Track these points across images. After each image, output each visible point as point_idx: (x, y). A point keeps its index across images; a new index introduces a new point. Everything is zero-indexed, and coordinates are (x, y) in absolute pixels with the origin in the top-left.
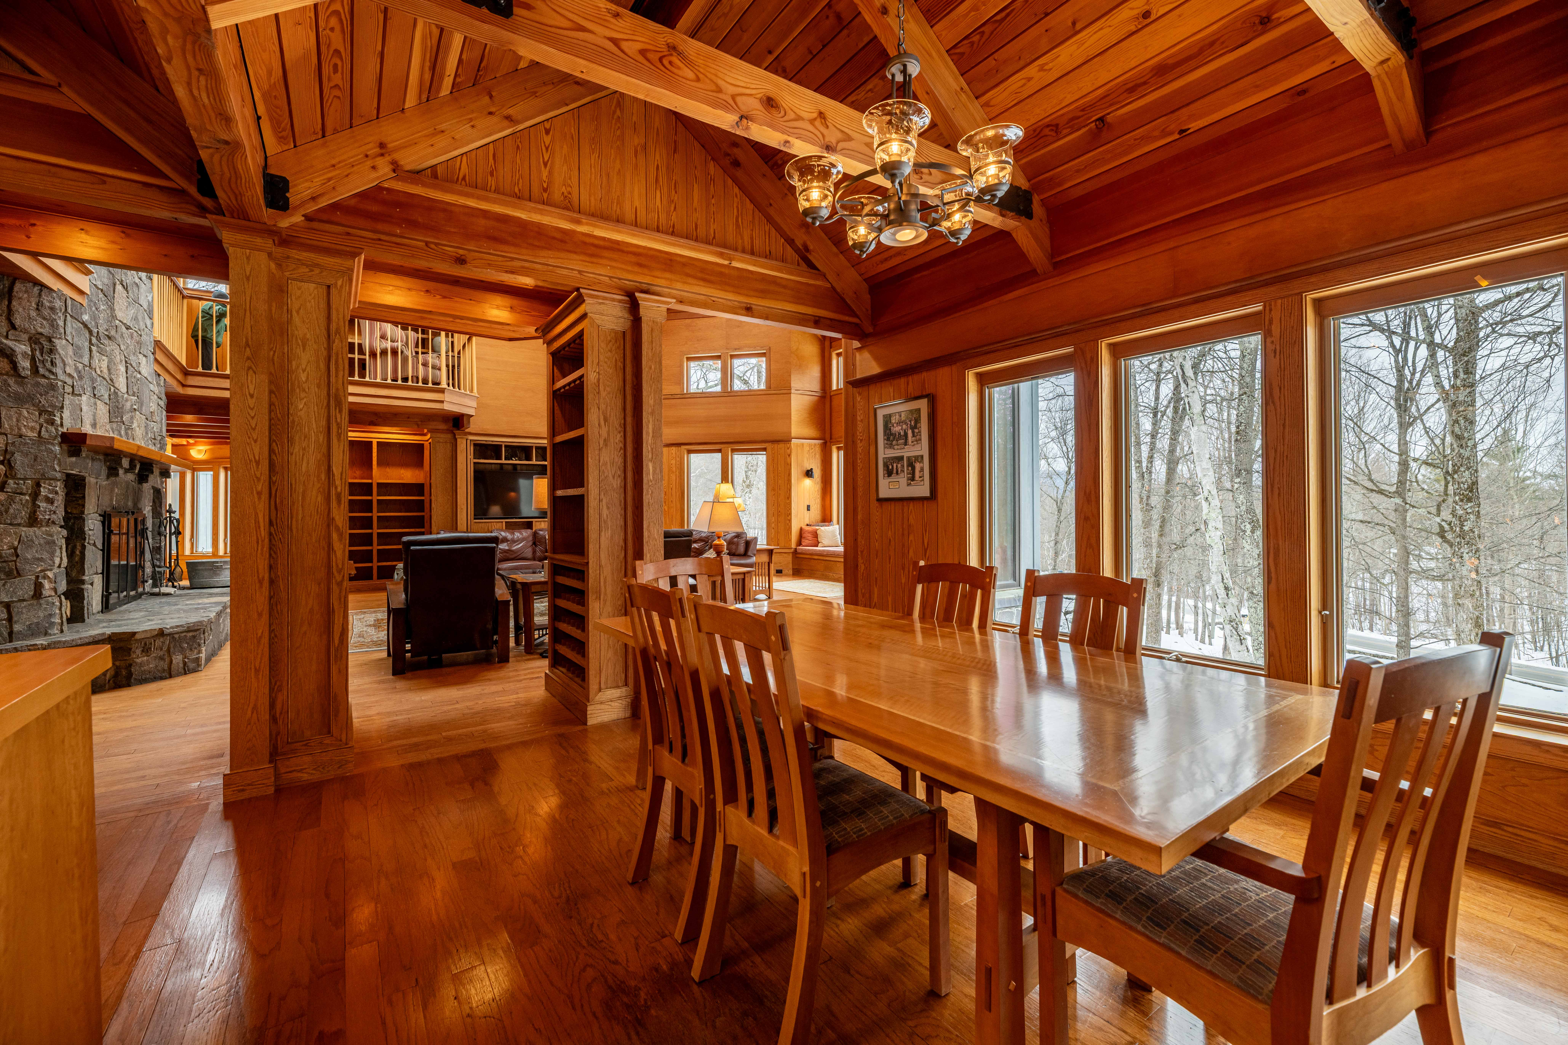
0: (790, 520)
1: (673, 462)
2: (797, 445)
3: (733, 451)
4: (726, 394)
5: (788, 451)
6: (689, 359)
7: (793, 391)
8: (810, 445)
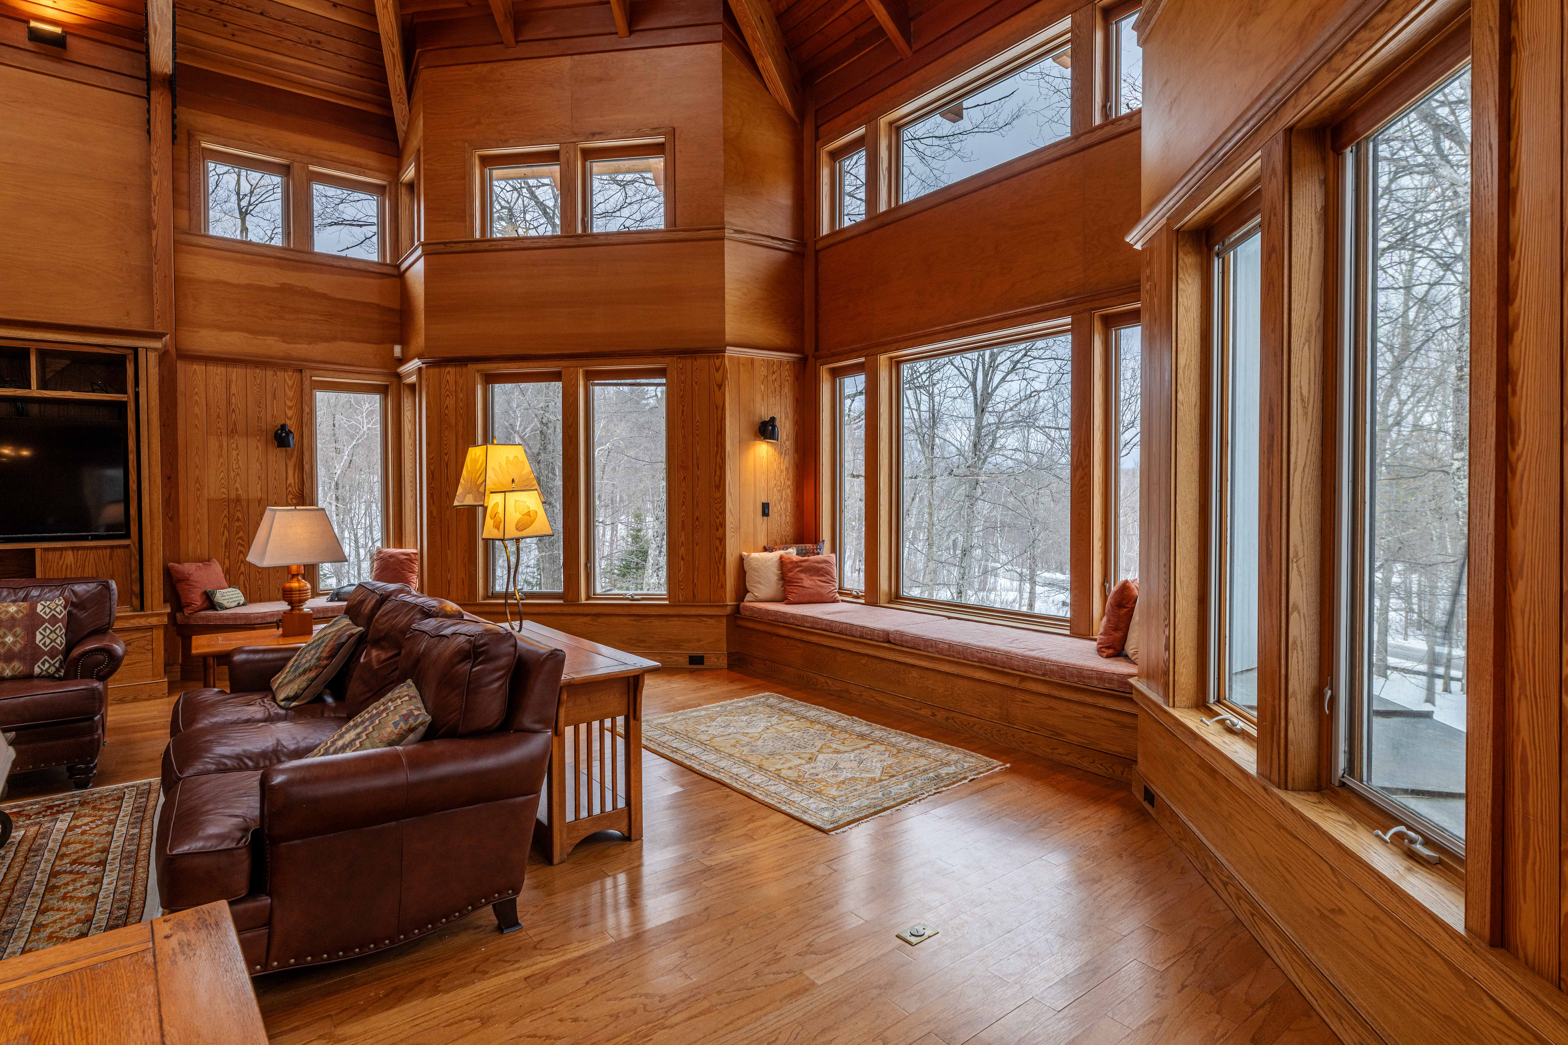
0: (722, 540)
1: (450, 402)
2: (737, 362)
3: (590, 376)
4: (572, 242)
5: (718, 376)
6: (488, 161)
7: (728, 233)
8: (769, 364)
